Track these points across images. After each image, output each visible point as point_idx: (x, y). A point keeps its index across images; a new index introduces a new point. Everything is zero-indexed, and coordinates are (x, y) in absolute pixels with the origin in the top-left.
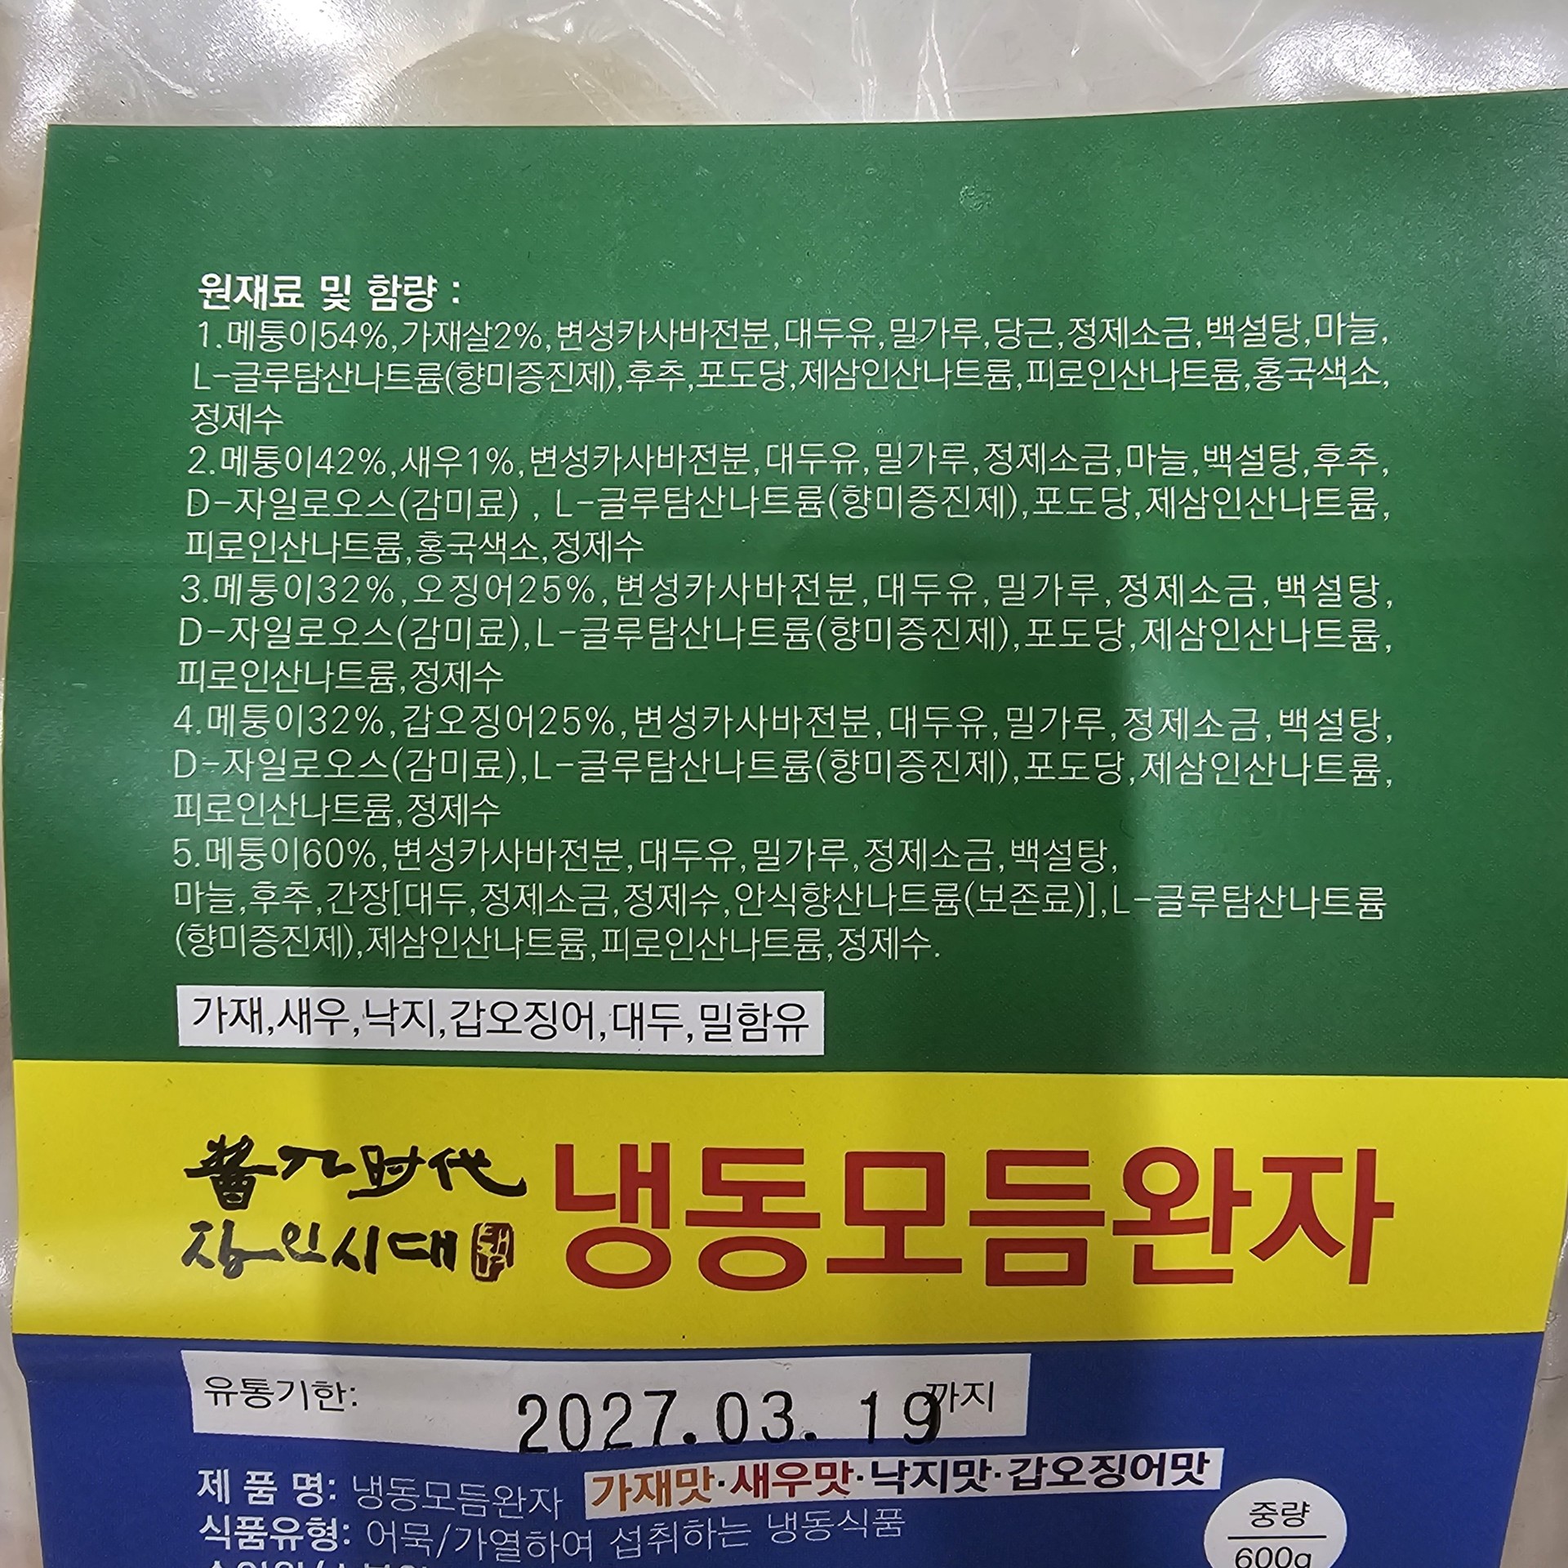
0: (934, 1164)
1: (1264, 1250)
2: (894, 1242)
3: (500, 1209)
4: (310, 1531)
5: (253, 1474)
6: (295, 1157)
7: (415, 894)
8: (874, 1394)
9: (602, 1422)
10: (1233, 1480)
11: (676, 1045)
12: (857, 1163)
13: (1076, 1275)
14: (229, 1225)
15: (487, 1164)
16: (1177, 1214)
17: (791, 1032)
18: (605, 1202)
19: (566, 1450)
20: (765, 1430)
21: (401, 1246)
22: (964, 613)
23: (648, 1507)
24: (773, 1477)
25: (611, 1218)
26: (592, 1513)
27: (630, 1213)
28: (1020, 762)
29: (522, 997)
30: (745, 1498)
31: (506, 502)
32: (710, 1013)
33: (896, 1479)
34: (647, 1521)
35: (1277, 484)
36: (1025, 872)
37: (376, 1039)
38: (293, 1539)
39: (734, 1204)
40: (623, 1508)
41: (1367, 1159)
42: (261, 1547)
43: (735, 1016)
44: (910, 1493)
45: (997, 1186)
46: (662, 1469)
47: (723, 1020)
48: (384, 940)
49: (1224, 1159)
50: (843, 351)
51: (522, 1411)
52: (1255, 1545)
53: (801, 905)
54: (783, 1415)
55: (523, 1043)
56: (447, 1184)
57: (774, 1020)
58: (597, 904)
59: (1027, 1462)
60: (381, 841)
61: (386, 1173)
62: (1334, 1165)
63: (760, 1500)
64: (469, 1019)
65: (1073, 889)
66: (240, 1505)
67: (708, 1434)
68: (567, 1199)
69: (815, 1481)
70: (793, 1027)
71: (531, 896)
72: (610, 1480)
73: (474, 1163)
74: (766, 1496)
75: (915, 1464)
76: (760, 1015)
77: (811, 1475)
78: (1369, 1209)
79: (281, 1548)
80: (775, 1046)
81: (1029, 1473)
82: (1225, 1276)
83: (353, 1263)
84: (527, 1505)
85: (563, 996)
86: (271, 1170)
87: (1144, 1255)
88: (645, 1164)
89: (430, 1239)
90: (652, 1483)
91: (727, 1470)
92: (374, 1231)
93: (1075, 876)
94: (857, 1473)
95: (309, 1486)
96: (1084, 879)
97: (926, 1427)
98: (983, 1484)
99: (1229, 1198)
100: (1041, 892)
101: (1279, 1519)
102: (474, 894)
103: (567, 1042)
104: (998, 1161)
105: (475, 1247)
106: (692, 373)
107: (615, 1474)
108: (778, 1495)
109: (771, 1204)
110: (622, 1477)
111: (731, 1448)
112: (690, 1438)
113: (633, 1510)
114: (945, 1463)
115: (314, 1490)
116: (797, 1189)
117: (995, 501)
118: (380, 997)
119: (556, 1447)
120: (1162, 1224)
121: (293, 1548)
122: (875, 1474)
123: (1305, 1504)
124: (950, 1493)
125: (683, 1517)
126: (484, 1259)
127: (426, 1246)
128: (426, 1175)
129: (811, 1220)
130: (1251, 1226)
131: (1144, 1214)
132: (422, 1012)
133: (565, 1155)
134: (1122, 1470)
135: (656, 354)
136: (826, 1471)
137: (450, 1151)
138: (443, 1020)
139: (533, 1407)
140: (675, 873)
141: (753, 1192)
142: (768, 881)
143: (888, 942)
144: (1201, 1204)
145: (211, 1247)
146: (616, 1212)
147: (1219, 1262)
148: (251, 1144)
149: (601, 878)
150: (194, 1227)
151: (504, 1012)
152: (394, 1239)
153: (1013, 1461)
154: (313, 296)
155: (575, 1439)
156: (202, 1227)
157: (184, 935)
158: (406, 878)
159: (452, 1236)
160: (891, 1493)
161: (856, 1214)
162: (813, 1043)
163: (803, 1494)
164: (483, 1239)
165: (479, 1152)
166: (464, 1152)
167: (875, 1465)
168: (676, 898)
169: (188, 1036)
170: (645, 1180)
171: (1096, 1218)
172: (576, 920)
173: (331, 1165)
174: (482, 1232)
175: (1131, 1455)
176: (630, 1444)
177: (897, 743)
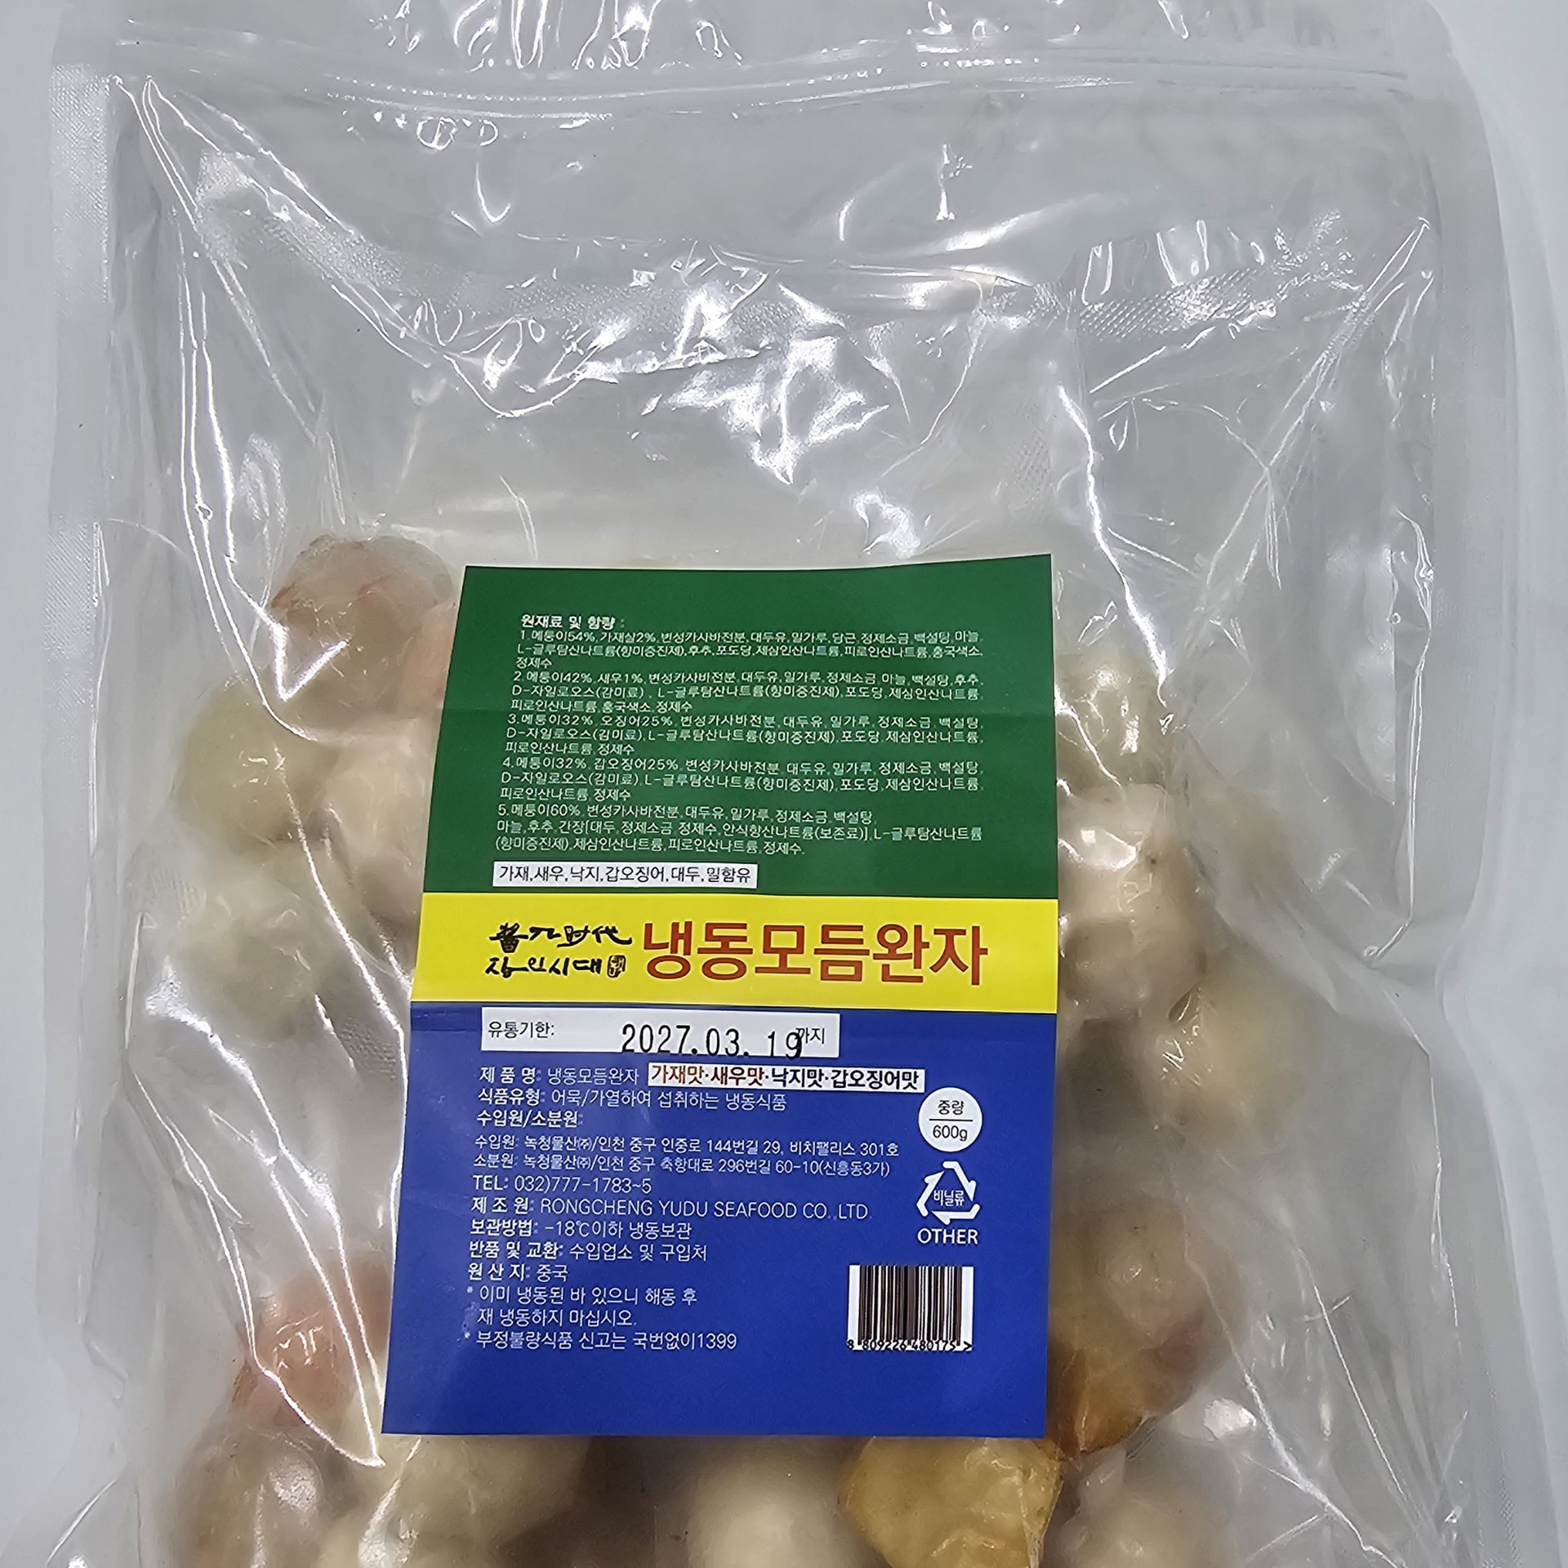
0: (800, 930)
1: (935, 968)
2: (783, 961)
3: (621, 950)
4: (527, 1096)
5: (505, 1069)
6: (536, 931)
7: (595, 826)
8: (773, 1033)
9: (659, 1039)
10: (930, 1088)
11: (697, 883)
12: (768, 930)
13: (857, 977)
14: (506, 959)
15: (616, 932)
16: (899, 951)
17: (743, 879)
18: (664, 946)
19: (642, 1051)
20: (726, 1049)
21: (578, 965)
22: (817, 730)
23: (675, 1083)
24: (730, 1074)
25: (667, 952)
26: (651, 1083)
27: (675, 950)
28: (838, 783)
29: (635, 865)
30: (717, 1084)
31: (639, 693)
32: (711, 871)
33: (782, 1078)
34: (675, 1089)
35: (940, 688)
36: (839, 824)
37: (575, 883)
38: (520, 1099)
39: (718, 945)
40: (665, 1082)
41: (976, 930)
42: (505, 1103)
43: (721, 873)
44: (789, 1086)
45: (825, 939)
46: (682, 1065)
47: (716, 873)
48: (582, 844)
49: (918, 929)
50: (773, 643)
51: (625, 1033)
52: (942, 1124)
53: (749, 833)
54: (734, 1042)
55: (636, 884)
56: (599, 940)
57: (737, 874)
58: (667, 830)
59: (839, 1072)
60: (583, 806)
61: (574, 937)
62: (963, 932)
63: (723, 1086)
64: (613, 874)
65: (859, 830)
66: (498, 1083)
67: (703, 1051)
68: (649, 945)
69: (748, 1078)
70: (744, 877)
71: (642, 827)
72: (660, 1068)
73: (611, 932)
74: (726, 1084)
75: (791, 1071)
76: (731, 872)
77: (745, 1075)
78: (978, 951)
79: (514, 1103)
80: (736, 884)
81: (840, 1079)
82: (919, 979)
83: (558, 972)
84: (623, 1078)
85: (651, 865)
86: (525, 937)
87: (886, 968)
88: (682, 930)
89: (590, 962)
90: (677, 1072)
91: (709, 1068)
92: (567, 960)
93: (860, 824)
94: (766, 1074)
95: (528, 1074)
96: (863, 826)
97: (795, 1051)
98: (820, 1083)
99: (920, 945)
100: (845, 831)
101: (951, 1110)
102: (619, 826)
103: (652, 883)
104: (826, 929)
105: (609, 965)
106: (714, 650)
107: (662, 1065)
108: (731, 1084)
109: (732, 945)
110: (665, 1067)
111: (712, 1058)
112: (694, 1051)
113: (669, 1083)
114: (804, 1070)
115: (531, 1076)
116: (744, 939)
117: (830, 692)
118: (577, 866)
119: (638, 1050)
120: (892, 955)
121: (519, 1104)
122: (774, 1075)
123: (962, 1103)
124: (806, 1088)
125: (691, 1090)
126: (613, 969)
127: (589, 965)
128: (591, 937)
129: (750, 951)
130: (930, 956)
131: (886, 951)
132: (594, 872)
133: (649, 927)
134: (881, 1080)
135: (700, 644)
136: (752, 1072)
137: (602, 927)
138: (602, 875)
139: (629, 1030)
140: (699, 819)
141: (725, 940)
142: (737, 824)
143: (785, 848)
144: (909, 948)
145: (498, 967)
146: (669, 949)
147: (917, 973)
148: (518, 926)
149: (670, 820)
150: (491, 960)
151: (627, 871)
152: (575, 963)
153: (834, 1071)
154: (566, 624)
155: (646, 1047)
156: (495, 960)
157: (500, 840)
158: (592, 820)
159: (600, 961)
160: (779, 1085)
161: (767, 949)
162: (752, 883)
163: (743, 1084)
164: (613, 962)
165: (614, 928)
166: (607, 928)
167: (774, 1070)
168: (700, 828)
169: (497, 882)
170: (681, 936)
171: (866, 952)
172: (659, 836)
173: (551, 934)
174: (613, 959)
175: (885, 1071)
176: (669, 1051)
177: (790, 777)
